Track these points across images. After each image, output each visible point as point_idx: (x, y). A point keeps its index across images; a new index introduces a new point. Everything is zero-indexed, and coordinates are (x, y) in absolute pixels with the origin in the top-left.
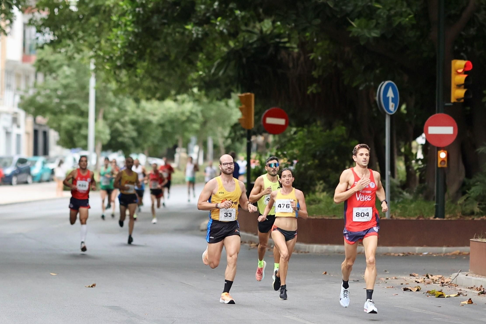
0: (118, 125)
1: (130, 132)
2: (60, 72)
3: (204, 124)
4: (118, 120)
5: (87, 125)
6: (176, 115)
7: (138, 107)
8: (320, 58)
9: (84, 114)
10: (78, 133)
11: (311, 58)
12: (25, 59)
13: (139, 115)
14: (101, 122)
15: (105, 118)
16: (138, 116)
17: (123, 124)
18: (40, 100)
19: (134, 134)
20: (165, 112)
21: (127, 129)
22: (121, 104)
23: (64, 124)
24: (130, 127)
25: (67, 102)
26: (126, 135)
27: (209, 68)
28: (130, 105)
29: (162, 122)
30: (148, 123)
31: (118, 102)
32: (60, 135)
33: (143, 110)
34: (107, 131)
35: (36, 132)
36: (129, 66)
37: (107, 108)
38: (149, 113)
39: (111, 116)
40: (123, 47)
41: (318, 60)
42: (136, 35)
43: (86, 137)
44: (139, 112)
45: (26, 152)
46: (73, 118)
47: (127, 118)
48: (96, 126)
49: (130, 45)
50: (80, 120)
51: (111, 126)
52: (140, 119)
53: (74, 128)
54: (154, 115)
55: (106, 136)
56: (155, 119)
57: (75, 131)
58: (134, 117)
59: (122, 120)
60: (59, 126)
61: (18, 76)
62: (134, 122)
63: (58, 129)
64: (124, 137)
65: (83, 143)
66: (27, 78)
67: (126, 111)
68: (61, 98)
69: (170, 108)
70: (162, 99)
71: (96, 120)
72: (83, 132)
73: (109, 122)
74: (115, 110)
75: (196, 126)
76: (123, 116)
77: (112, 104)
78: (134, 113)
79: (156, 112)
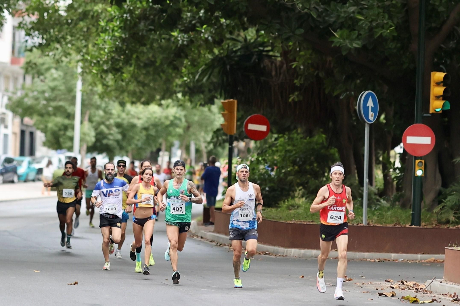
0: (103, 127)
1: (115, 134)
2: (48, 75)
3: (188, 128)
4: (103, 123)
5: (73, 128)
6: (160, 119)
7: (123, 111)
8: (302, 67)
9: (70, 116)
10: (64, 134)
11: (293, 67)
12: (14, 61)
13: (125, 119)
14: (86, 123)
15: (90, 121)
16: (123, 119)
17: (108, 127)
18: (28, 101)
19: (119, 137)
20: (149, 116)
21: (112, 132)
22: (107, 107)
23: (50, 125)
24: (115, 130)
25: (53, 104)
26: (111, 137)
27: (194, 75)
28: (115, 108)
29: (146, 125)
30: (133, 126)
31: (103, 105)
32: (46, 136)
33: (128, 114)
34: (93, 133)
35: (23, 132)
36: (116, 70)
37: (93, 111)
38: (133, 117)
39: (97, 119)
40: (110, 52)
41: (300, 69)
42: (123, 40)
43: (71, 139)
44: (124, 115)
45: (13, 152)
46: (59, 120)
47: (112, 121)
48: (81, 128)
49: (118, 50)
50: (67, 122)
51: (96, 129)
52: (125, 122)
53: (60, 130)
54: (139, 119)
55: (91, 139)
56: (139, 123)
57: (62, 133)
58: (119, 120)
59: (107, 123)
60: (46, 127)
61: (7, 78)
62: (118, 125)
63: (44, 130)
64: (109, 139)
65: (69, 144)
66: (16, 79)
67: (111, 114)
68: (48, 100)
69: (154, 112)
70: (147, 103)
71: (82, 122)
72: (69, 133)
73: (94, 124)
74: (101, 113)
75: (180, 131)
76: (108, 119)
77: (98, 107)
78: (119, 116)
79: (141, 116)
